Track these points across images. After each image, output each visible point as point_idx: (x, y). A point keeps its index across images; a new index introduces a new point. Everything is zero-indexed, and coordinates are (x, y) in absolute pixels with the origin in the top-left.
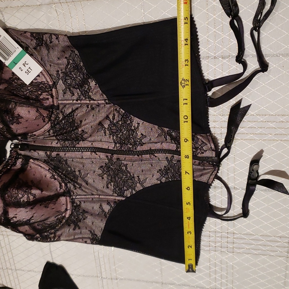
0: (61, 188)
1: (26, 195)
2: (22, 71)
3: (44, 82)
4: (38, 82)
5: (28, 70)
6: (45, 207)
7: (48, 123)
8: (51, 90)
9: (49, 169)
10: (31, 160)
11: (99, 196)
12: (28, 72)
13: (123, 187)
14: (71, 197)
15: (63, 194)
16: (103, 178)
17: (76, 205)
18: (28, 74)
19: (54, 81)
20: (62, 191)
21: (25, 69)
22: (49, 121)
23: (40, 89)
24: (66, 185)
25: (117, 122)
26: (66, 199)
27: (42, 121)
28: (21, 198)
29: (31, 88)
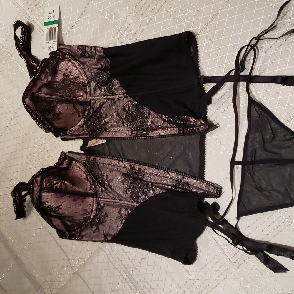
0: (90, 189)
7: (82, 118)
8: (86, 88)
9: (85, 171)
10: (74, 162)
11: (119, 201)
13: (139, 194)
14: (97, 199)
15: (92, 195)
16: (124, 184)
17: (100, 207)
19: (88, 81)
20: (91, 192)
22: (83, 116)
24: (95, 187)
26: (93, 200)
27: (78, 116)
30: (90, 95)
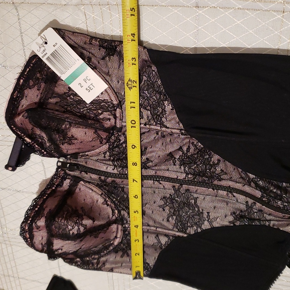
0: (113, 215)
1: (76, 227)
2: (82, 87)
3: (108, 100)
5: (90, 87)
6: (95, 237)
8: (115, 110)
9: (102, 194)
10: (82, 182)
11: (156, 229)
12: (89, 89)
13: (187, 224)
14: (124, 226)
15: (115, 222)
16: (164, 210)
17: (127, 233)
18: (89, 91)
19: (119, 101)
20: (114, 218)
22: (108, 142)
24: (119, 212)
25: (192, 155)
26: (118, 226)
27: (99, 142)
28: (71, 230)
30: (122, 120)
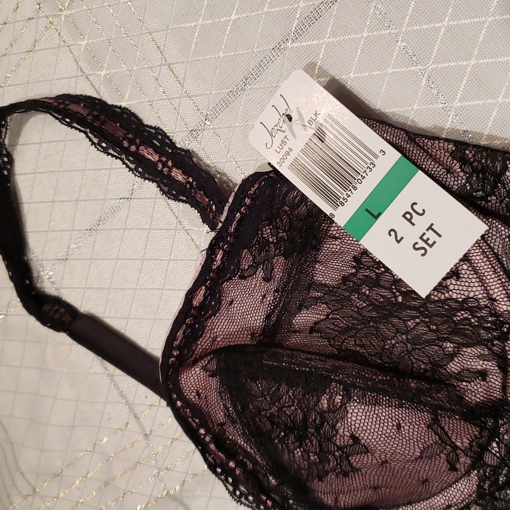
2: (398, 242)
4: (451, 299)
5: (425, 238)
7: (468, 473)
12: (424, 246)
18: (423, 251)
21: (411, 234)
22: (473, 467)
23: (456, 330)
27: (445, 466)
29: (417, 324)
